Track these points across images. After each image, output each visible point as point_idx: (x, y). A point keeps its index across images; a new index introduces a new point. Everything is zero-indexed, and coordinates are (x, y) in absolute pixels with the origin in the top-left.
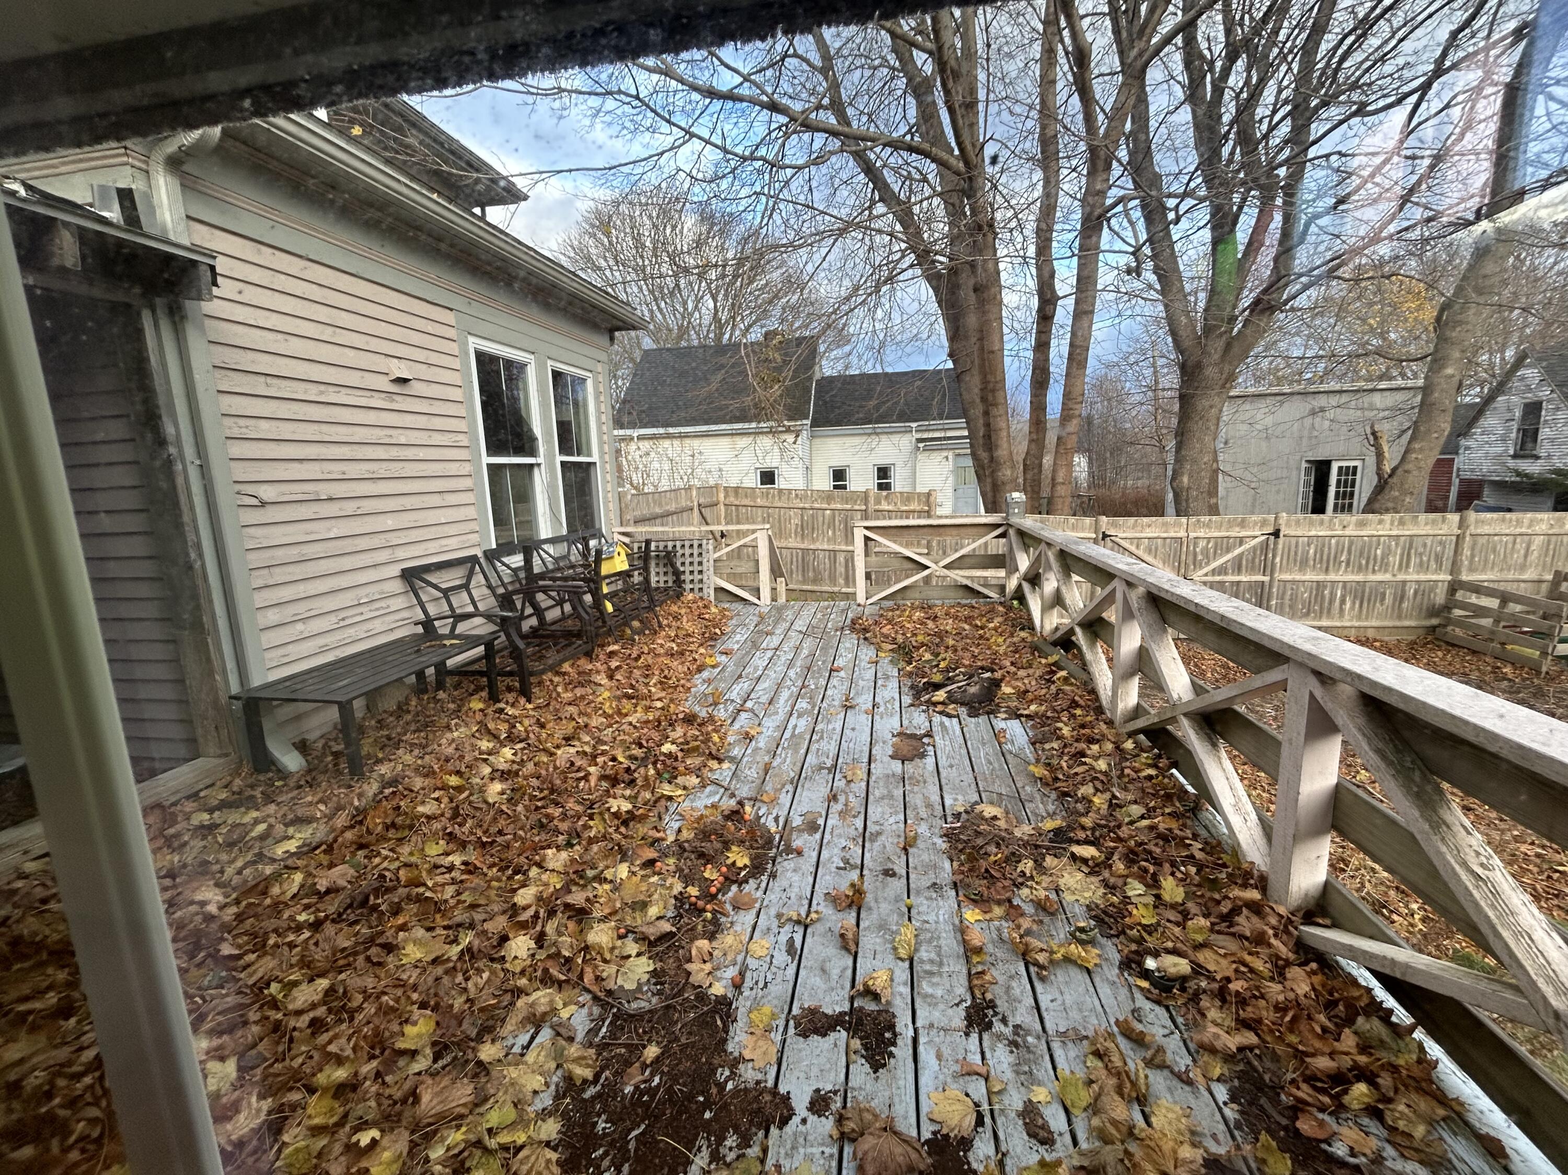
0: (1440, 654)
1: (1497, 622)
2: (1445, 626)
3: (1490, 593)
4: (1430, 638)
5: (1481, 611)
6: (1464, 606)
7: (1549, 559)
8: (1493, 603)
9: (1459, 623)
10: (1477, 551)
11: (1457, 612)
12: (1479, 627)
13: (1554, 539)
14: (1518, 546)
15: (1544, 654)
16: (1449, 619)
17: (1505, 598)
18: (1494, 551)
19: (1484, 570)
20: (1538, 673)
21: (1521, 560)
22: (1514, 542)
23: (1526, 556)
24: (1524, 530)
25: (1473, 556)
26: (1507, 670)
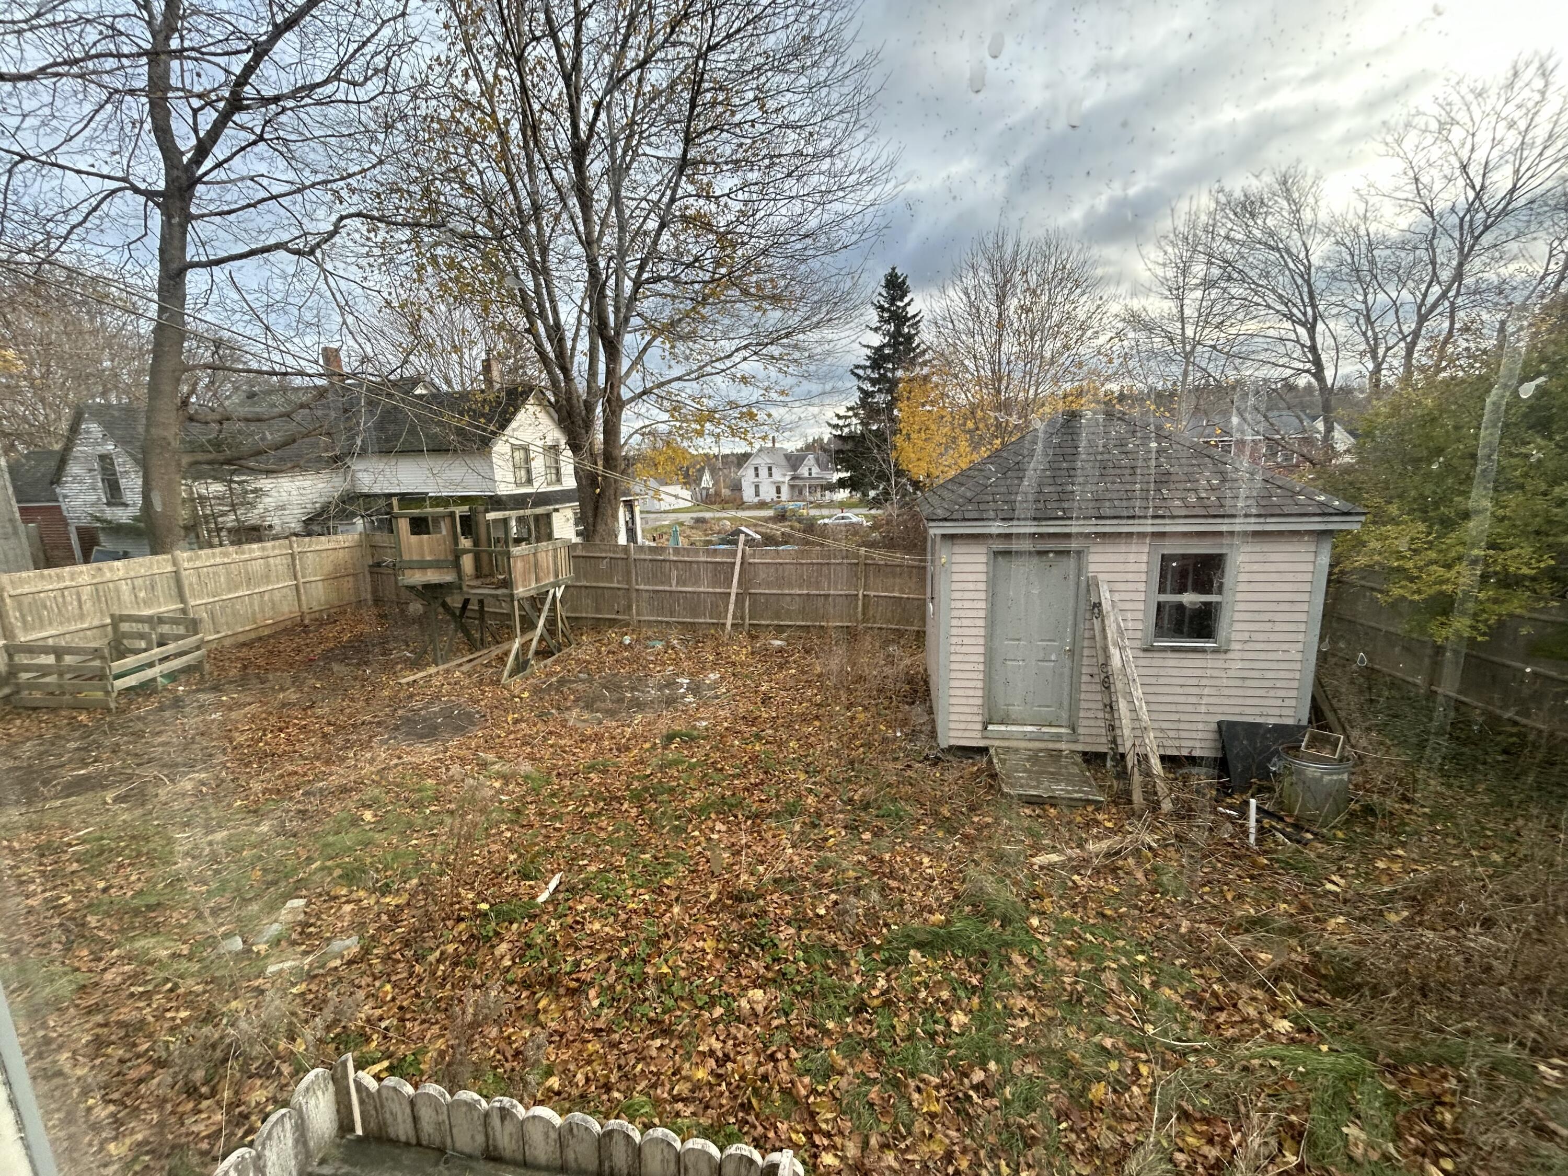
0: (18, 722)
1: (61, 675)
2: (18, 692)
3: (46, 650)
4: (8, 708)
5: (44, 670)
6: (27, 668)
7: (104, 605)
8: (50, 660)
9: (31, 686)
10: (25, 611)
11: (24, 676)
12: (47, 684)
13: (100, 587)
14: (68, 599)
15: (107, 693)
16: (17, 685)
17: (59, 652)
18: (45, 607)
19: (42, 627)
20: (109, 710)
21: (77, 611)
22: (63, 596)
23: (80, 607)
24: (68, 583)
25: (23, 616)
26: (83, 717)
